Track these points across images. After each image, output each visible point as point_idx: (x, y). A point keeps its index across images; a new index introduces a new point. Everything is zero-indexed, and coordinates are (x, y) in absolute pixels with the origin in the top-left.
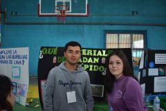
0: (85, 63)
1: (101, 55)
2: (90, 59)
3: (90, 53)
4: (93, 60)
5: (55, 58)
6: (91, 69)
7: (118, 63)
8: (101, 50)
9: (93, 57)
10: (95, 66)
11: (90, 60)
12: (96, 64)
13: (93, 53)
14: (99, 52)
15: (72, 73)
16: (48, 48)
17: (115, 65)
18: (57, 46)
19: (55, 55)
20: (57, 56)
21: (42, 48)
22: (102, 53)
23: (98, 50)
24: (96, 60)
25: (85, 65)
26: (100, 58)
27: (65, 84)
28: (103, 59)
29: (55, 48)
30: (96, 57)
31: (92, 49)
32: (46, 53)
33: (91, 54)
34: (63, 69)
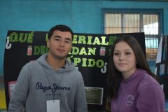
0: (75, 56)
1: (99, 43)
2: (83, 49)
3: (82, 40)
4: (87, 51)
5: (30, 49)
6: (84, 65)
7: (127, 53)
8: (99, 36)
9: (87, 47)
10: (90, 60)
11: (83, 51)
12: (92, 56)
13: (87, 40)
14: (97, 38)
15: (57, 72)
16: (18, 32)
17: (123, 56)
18: (33, 30)
19: (30, 44)
20: (33, 45)
21: (9, 33)
22: (101, 40)
23: (94, 36)
24: (92, 51)
25: (76, 59)
26: (98, 47)
27: (45, 89)
28: (103, 50)
29: (30, 32)
30: (92, 46)
31: (86, 35)
32: (16, 40)
33: (84, 43)
34: (43, 65)
